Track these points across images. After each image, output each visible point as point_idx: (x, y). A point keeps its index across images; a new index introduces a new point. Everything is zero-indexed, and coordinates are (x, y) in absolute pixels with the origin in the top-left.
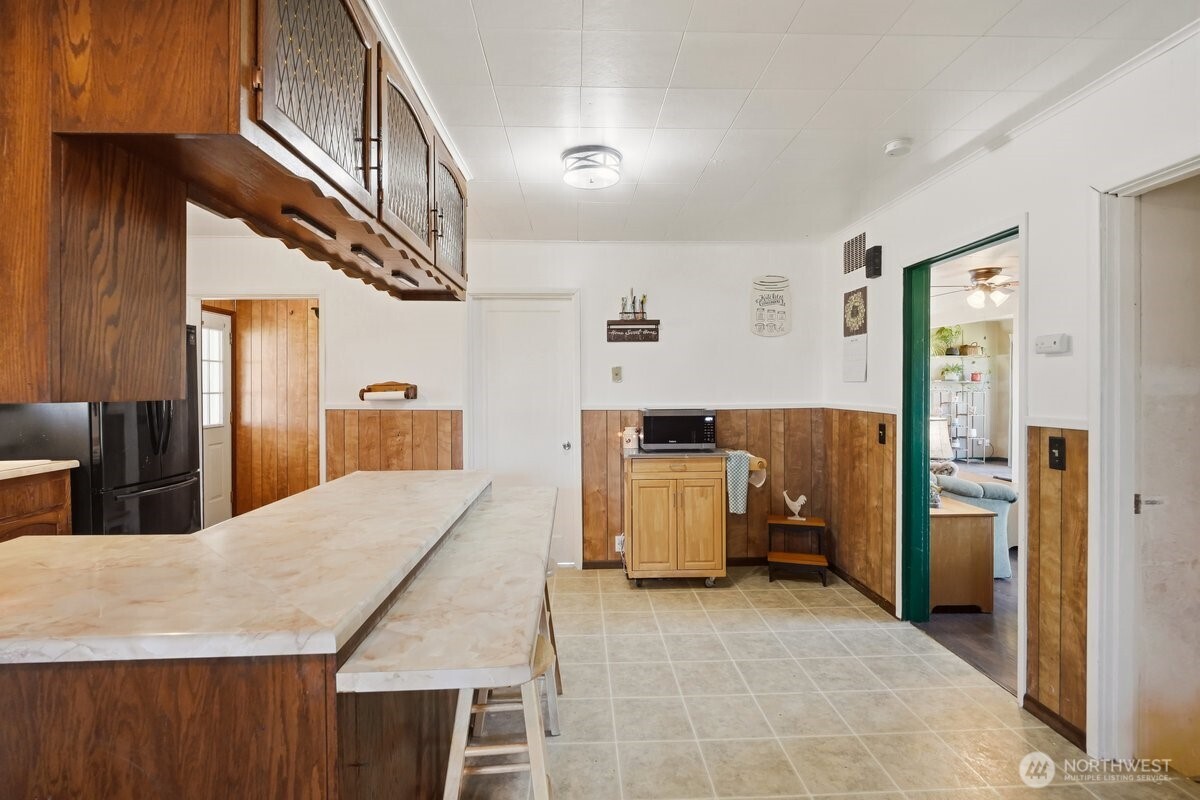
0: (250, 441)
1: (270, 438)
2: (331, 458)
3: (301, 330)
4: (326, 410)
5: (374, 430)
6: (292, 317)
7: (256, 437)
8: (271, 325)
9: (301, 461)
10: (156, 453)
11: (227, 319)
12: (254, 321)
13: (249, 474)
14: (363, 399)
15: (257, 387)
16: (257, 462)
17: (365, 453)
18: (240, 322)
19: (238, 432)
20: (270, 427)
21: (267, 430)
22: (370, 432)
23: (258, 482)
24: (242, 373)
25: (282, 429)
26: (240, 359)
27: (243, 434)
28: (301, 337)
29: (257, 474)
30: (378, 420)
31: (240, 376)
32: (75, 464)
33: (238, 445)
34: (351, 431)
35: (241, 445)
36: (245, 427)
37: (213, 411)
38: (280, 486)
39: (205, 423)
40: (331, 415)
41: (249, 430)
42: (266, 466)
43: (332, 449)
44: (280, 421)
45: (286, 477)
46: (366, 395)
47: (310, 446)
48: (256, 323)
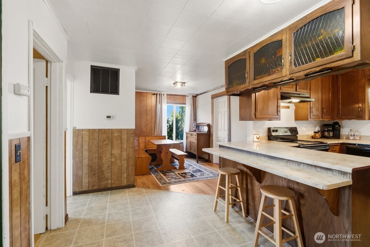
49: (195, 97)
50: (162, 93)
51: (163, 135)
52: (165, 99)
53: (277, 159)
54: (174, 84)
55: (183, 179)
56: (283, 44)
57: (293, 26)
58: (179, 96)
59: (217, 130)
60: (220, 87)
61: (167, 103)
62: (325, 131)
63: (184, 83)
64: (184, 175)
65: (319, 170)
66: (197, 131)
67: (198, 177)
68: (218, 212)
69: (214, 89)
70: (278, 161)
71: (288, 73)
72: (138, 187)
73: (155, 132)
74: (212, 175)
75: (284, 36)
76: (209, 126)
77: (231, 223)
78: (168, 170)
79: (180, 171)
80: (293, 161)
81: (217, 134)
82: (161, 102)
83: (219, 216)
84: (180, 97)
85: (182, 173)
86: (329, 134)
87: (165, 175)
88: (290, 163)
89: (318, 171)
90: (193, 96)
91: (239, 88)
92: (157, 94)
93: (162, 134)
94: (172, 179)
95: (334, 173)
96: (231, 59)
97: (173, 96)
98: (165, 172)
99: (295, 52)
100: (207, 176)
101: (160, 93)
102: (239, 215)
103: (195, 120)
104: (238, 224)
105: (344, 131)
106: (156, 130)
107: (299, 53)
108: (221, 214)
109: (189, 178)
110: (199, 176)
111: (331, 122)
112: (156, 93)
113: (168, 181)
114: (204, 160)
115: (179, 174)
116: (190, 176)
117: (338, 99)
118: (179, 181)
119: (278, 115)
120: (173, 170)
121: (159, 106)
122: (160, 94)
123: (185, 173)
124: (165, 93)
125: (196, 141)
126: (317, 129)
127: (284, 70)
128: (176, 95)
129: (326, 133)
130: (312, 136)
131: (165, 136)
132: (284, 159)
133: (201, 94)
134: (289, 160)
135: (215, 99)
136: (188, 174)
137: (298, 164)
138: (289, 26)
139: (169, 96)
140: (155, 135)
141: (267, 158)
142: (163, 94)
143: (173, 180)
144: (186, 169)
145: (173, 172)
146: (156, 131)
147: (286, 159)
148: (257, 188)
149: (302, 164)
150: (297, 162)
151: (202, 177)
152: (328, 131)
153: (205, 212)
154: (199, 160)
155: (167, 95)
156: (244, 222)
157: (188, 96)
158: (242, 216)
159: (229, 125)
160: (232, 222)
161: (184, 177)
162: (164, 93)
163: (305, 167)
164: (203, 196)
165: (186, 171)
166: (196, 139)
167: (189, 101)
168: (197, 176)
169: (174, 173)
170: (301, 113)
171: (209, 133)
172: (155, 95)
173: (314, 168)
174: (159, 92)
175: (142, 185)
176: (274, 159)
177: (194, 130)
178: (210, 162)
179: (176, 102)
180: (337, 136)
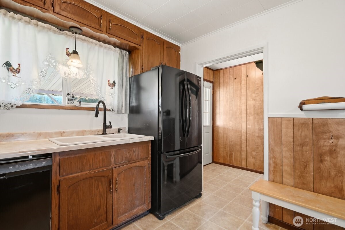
0: (218, 133)
1: (226, 132)
2: (272, 149)
3: (239, 86)
4: (269, 118)
5: (307, 133)
6: (235, 81)
7: (221, 131)
8: (227, 85)
9: (239, 143)
10: (184, 136)
11: (211, 85)
12: (221, 84)
13: (218, 146)
14: (301, 109)
15: (221, 111)
16: (221, 141)
17: (299, 148)
18: (216, 85)
19: (214, 129)
20: (226, 127)
21: (225, 128)
22: (303, 134)
23: (221, 149)
24: (216, 105)
25: (231, 128)
26: (215, 100)
27: (216, 129)
28: (239, 88)
29: (221, 146)
30: (311, 126)
31: (215, 107)
32: (152, 138)
33: (214, 134)
34: (288, 133)
35: (215, 133)
36: (217, 127)
37: (206, 121)
38: (230, 153)
39: (204, 125)
40: (272, 120)
41: (218, 127)
42: (224, 143)
43: (273, 143)
44: (230, 125)
45: (232, 149)
46: (305, 107)
47: (243, 137)
48: (221, 85)
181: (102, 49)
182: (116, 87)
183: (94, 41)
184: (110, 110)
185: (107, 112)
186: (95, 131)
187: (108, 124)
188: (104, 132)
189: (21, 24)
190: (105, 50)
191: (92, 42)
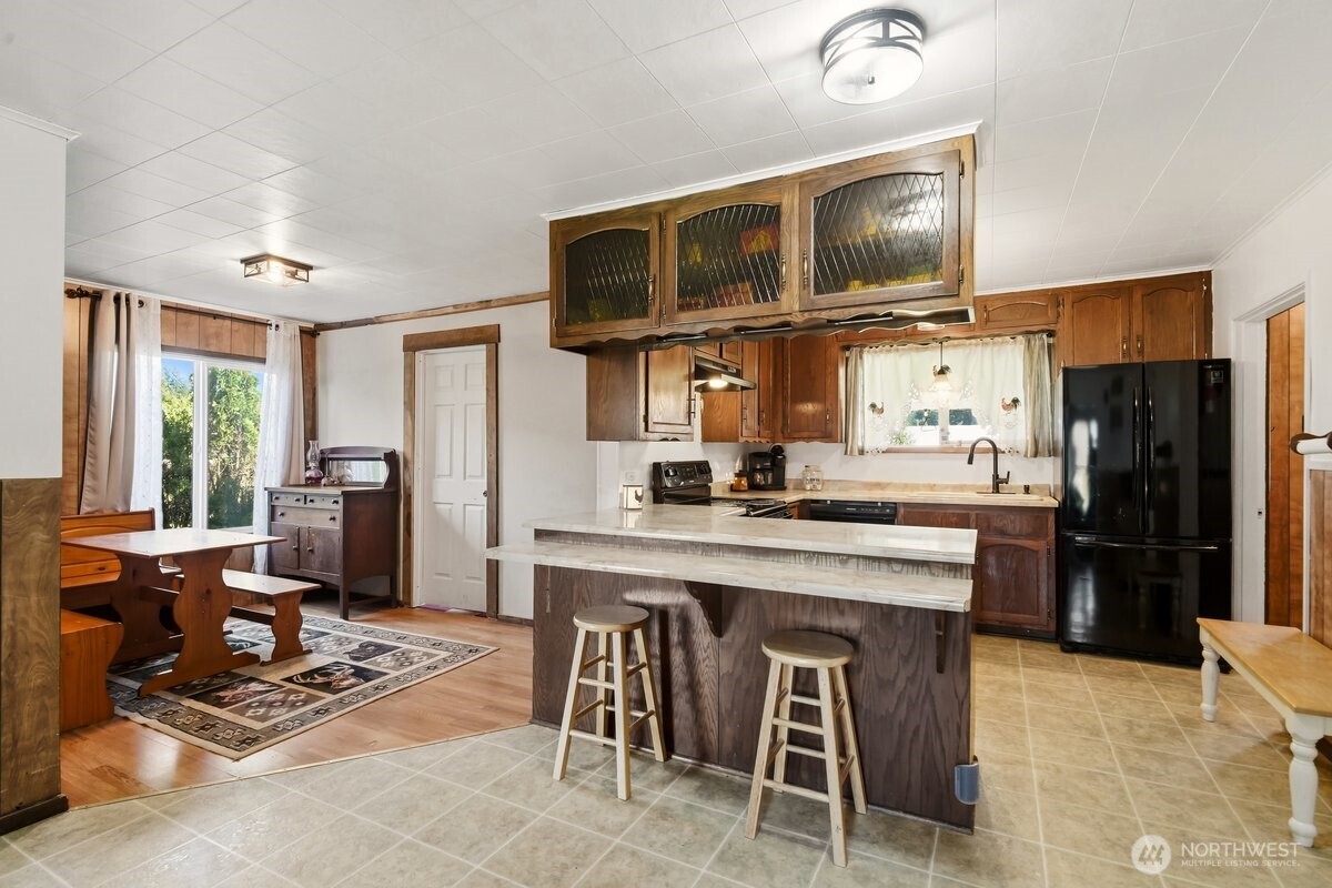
4: (1311, 471)
40: (1314, 477)
49: (310, 335)
50: (135, 295)
51: (133, 509)
52: (147, 328)
53: (778, 555)
54: (247, 262)
55: (329, 697)
56: (784, 219)
57: (810, 177)
58: (228, 322)
59: (431, 474)
60: (451, 310)
61: (164, 348)
62: (755, 470)
63: (308, 268)
64: (320, 680)
65: (897, 567)
66: (323, 481)
67: (394, 674)
68: (573, 775)
69: (422, 314)
70: (781, 559)
71: (797, 307)
72: (84, 800)
73: (86, 495)
74: (444, 654)
75: (786, 197)
76: (391, 458)
77: (639, 798)
78: (216, 676)
79: (288, 666)
80: (826, 554)
81: (429, 490)
82: (123, 339)
83: (584, 788)
84: (236, 325)
85: (304, 675)
86: (766, 479)
87: (219, 703)
88: (818, 561)
89: (895, 572)
90: (303, 331)
91: (619, 329)
92: (96, 297)
93: (127, 501)
94: (273, 712)
95: (935, 571)
96: (579, 218)
97: (195, 318)
98: (205, 685)
99: (816, 251)
100: (426, 662)
101: (124, 291)
102: (643, 763)
103: (311, 433)
104: (662, 791)
105: (793, 471)
106: (88, 482)
107: (829, 258)
108: (589, 780)
109: (353, 686)
110: (393, 668)
111: (767, 447)
112: (89, 285)
113: (258, 726)
114: (366, 601)
115: (289, 680)
116: (352, 680)
117: (784, 388)
118: (317, 712)
119: (690, 424)
120: (246, 671)
121: (108, 358)
122: (117, 298)
123: (321, 671)
124: (155, 301)
125: (337, 526)
126: (738, 466)
127: (784, 297)
128: (216, 316)
129: (759, 477)
130: (732, 485)
131: (151, 513)
132: (799, 552)
133: (343, 325)
134: (814, 553)
135: (419, 355)
136: (338, 673)
137: (842, 562)
138: (801, 175)
139: (171, 314)
140: (85, 509)
141: (744, 556)
142: (141, 303)
143: (281, 715)
144: (310, 652)
145: (252, 679)
146: (94, 490)
147: (805, 552)
148: (705, 655)
149: (855, 560)
150: (839, 555)
151: (409, 669)
152: (762, 471)
153: (529, 796)
154: (351, 607)
155: (164, 307)
156: (672, 780)
157: (277, 326)
158: (651, 761)
159: (494, 456)
160: (642, 793)
161: (327, 687)
162: (144, 295)
163: (861, 567)
164: (474, 740)
165: (316, 661)
166: (333, 519)
167: (281, 347)
168: (385, 671)
169: (263, 682)
170: (719, 420)
171: (392, 490)
172: (86, 302)
173: (884, 566)
174: (117, 285)
175: (110, 787)
176: (768, 556)
177: (308, 479)
178: (399, 604)
179: (213, 349)
180: (779, 485)
181: (989, 348)
182: (1021, 408)
183: (973, 341)
184: (1004, 452)
185: (999, 455)
186: (978, 487)
187: (1002, 475)
188: (996, 490)
189: (882, 356)
190: (996, 348)
191: (970, 344)
